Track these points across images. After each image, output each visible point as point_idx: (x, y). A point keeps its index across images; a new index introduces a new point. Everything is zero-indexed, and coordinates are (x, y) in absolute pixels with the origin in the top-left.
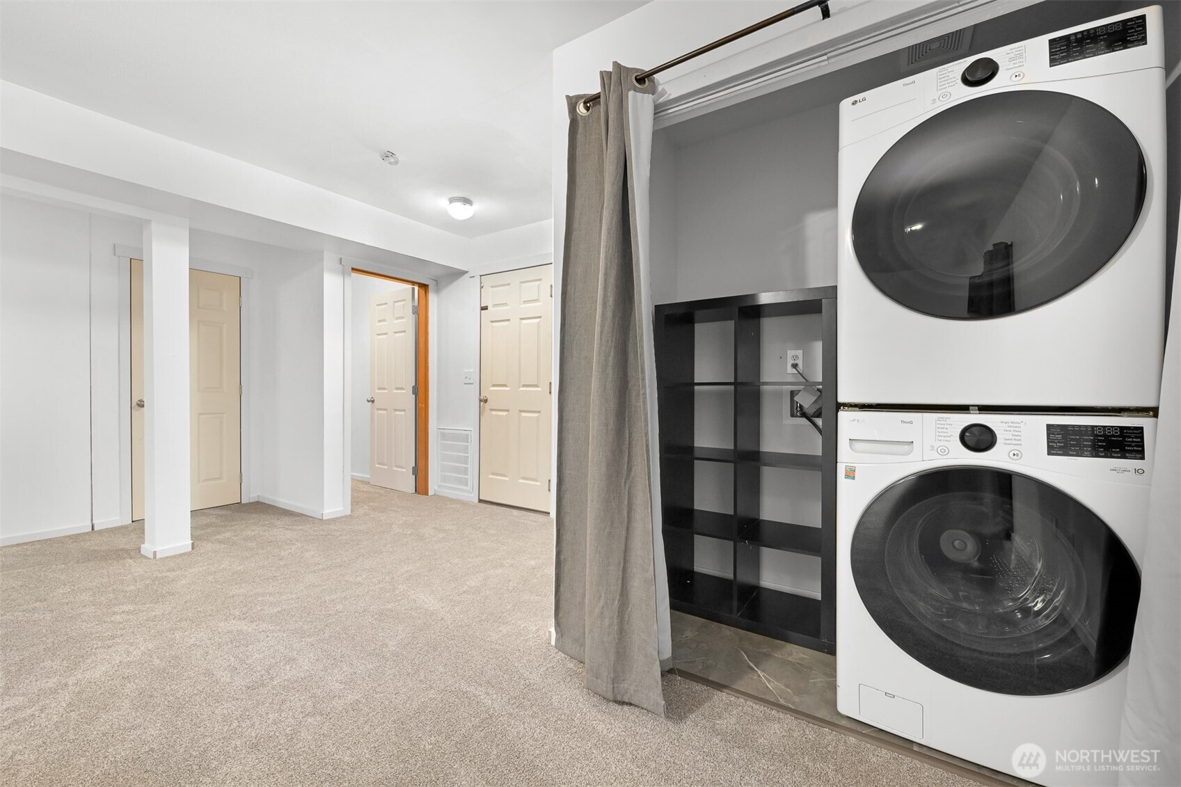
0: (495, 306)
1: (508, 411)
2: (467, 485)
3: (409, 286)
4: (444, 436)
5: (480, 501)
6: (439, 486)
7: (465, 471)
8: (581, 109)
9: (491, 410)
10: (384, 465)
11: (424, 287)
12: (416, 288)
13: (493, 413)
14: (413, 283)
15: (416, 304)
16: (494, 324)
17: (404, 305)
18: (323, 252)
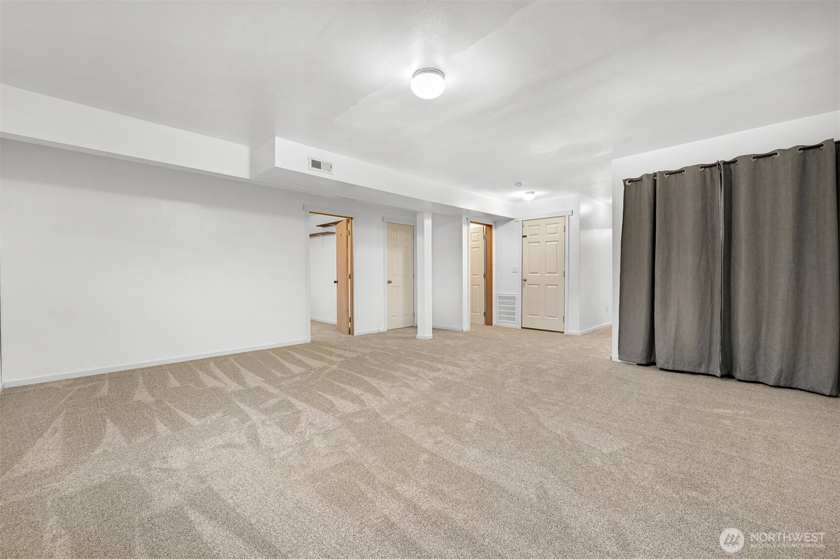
0: (530, 235)
1: (539, 285)
2: (515, 320)
3: (482, 226)
4: (500, 297)
5: (522, 328)
6: (497, 322)
7: (514, 314)
8: (627, 183)
9: (529, 285)
10: (477, 313)
11: (490, 226)
12: (485, 227)
13: (530, 286)
14: (484, 224)
15: (485, 234)
16: (530, 244)
17: (478, 235)
18: (462, 216)
